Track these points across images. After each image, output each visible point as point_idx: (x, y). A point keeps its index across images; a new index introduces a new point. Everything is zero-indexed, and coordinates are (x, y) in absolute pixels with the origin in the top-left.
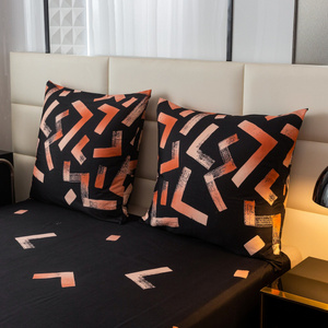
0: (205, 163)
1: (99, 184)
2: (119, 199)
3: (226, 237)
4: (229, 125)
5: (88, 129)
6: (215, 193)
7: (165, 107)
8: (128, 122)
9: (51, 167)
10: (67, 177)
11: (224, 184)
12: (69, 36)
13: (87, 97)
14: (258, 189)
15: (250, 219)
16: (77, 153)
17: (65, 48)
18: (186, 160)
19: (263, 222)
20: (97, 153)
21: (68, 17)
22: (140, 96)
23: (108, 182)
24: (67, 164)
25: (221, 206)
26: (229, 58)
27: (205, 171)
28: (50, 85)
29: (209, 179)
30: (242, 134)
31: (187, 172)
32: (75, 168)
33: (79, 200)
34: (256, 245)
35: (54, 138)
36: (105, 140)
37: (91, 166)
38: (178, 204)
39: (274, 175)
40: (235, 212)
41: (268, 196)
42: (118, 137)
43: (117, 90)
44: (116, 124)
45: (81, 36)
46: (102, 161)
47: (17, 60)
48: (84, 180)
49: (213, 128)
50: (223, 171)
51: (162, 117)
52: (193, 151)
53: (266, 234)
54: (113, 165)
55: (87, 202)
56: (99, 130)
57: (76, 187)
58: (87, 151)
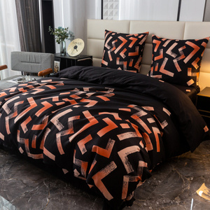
0: (174, 56)
1: (131, 65)
2: (137, 70)
3: (181, 80)
4: (181, 43)
5: (126, 46)
6: (177, 66)
7: (155, 37)
8: (141, 43)
9: (111, 60)
10: (118, 63)
11: (181, 62)
12: (112, 13)
13: (123, 35)
14: (193, 64)
15: (190, 74)
16: (122, 54)
18: (165, 55)
20: (130, 54)
21: (112, 6)
22: (145, 34)
23: (134, 64)
24: (118, 59)
25: (179, 70)
27: (174, 59)
28: (107, 31)
29: (175, 61)
30: (187, 46)
31: (166, 59)
32: (121, 60)
33: (122, 70)
34: (191, 82)
35: (112, 50)
36: (133, 50)
37: (127, 59)
38: (162, 70)
39: (198, 59)
42: (137, 49)
43: (134, 31)
44: (136, 44)
45: (117, 13)
46: (132, 57)
48: (125, 64)
49: (175, 44)
50: (180, 58)
51: (154, 41)
54: (136, 58)
56: (130, 46)
57: (122, 66)
58: (126, 54)
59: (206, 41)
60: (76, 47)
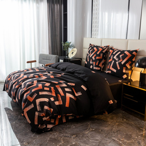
0: (117, 60)
1: (97, 64)
2: (101, 68)
3: (119, 74)
4: (123, 52)
5: (96, 53)
6: (118, 66)
7: (111, 49)
8: (104, 52)
9: (88, 60)
10: (91, 63)
11: (120, 64)
12: (95, 34)
13: (97, 47)
14: (126, 65)
15: (124, 71)
16: (93, 58)
17: (95, 37)
18: (113, 59)
19: (127, 72)
20: (97, 58)
21: (96, 30)
22: (107, 46)
23: (99, 64)
24: (91, 60)
25: (119, 68)
26: (127, 38)
27: (117, 61)
28: (90, 44)
29: (117, 63)
30: (125, 54)
31: (113, 61)
32: (93, 61)
33: (93, 67)
34: (125, 76)
35: (89, 55)
36: (99, 55)
37: (96, 61)
38: (111, 68)
39: (130, 62)
40: (122, 69)
41: (129, 67)
42: (102, 55)
43: (103, 45)
44: (101, 52)
45: (98, 34)
46: (98, 59)
47: (85, 39)
48: (94, 63)
49: (120, 52)
50: (120, 61)
51: (111, 51)
52: (115, 57)
53: (127, 74)
54: (100, 60)
55: (94, 68)
56: (98, 53)
57: (92, 65)
58: (95, 57)
59: (136, 51)
60: (73, 53)
